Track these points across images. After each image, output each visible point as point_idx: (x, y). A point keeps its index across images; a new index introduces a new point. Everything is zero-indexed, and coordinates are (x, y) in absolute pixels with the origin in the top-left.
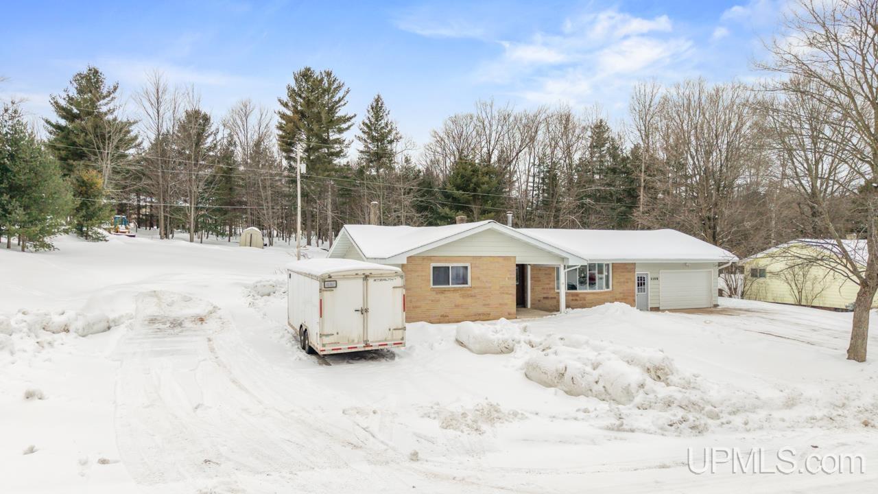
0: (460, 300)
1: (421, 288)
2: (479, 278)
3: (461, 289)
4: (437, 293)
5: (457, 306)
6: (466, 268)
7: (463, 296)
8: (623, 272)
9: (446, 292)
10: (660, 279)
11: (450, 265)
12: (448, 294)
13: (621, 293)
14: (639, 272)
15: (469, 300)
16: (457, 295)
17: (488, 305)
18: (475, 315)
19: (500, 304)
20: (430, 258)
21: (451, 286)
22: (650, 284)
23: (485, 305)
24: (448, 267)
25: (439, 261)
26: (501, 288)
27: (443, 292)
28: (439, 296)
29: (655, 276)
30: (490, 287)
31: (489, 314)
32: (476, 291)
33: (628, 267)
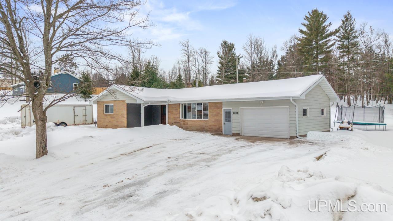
1: (101, 114)
2: (115, 110)
4: (106, 116)
5: (110, 122)
6: (113, 105)
10: (240, 113)
14: (225, 108)
15: (113, 119)
16: (110, 116)
18: (114, 126)
21: (109, 113)
22: (232, 117)
24: (109, 105)
25: (106, 103)
29: (237, 111)
30: (118, 114)
32: (115, 115)
33: (218, 105)
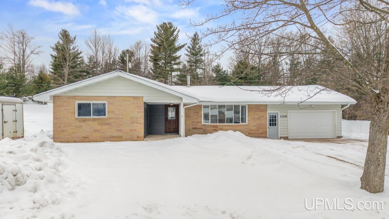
0: (98, 127)
1: (67, 118)
2: (113, 112)
3: (99, 119)
4: (80, 122)
5: (95, 131)
6: (104, 104)
7: (101, 124)
8: (256, 111)
9: (87, 121)
10: (288, 117)
11: (92, 102)
12: (89, 123)
13: (254, 126)
14: (270, 112)
15: (105, 127)
16: (96, 123)
17: (121, 130)
18: (110, 138)
19: (131, 130)
20: (74, 98)
21: (92, 117)
22: (280, 121)
23: (118, 131)
24: (90, 104)
25: (82, 100)
26: (131, 118)
27: (84, 121)
28: (81, 124)
29: (285, 114)
30: (122, 118)
31: (122, 137)
32: (112, 120)
33: (261, 108)
